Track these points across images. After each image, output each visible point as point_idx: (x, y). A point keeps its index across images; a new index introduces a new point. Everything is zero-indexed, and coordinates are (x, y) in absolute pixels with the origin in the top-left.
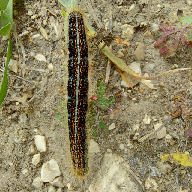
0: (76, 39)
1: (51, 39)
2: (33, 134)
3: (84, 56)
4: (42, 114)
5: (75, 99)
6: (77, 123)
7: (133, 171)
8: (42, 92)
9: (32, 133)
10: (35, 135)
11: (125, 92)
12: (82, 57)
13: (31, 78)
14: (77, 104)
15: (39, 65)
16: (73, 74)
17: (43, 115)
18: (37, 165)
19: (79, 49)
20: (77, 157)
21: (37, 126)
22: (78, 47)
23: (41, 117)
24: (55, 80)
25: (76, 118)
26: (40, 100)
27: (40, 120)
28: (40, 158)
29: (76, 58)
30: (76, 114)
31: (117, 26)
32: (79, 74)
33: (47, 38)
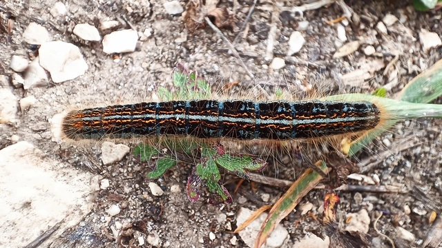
0: (327, 117)
1: (335, 63)
2: (140, 27)
3: (296, 131)
4: (181, 45)
5: (220, 115)
6: (175, 119)
7: (63, 236)
8: (225, 46)
9: (142, 23)
10: (138, 30)
11: (228, 217)
12: (295, 127)
13: (254, 24)
14: (210, 118)
15: (281, 40)
16: (265, 112)
17: (179, 47)
18: (74, 34)
19: (309, 121)
20: (105, 118)
21: (157, 34)
22: (313, 121)
23: (174, 43)
24: (250, 72)
25: (183, 116)
26: (209, 41)
27: (168, 41)
28: (89, 41)
29: (293, 116)
30: (191, 117)
31: (366, 201)
32: (265, 122)
33: (336, 55)
